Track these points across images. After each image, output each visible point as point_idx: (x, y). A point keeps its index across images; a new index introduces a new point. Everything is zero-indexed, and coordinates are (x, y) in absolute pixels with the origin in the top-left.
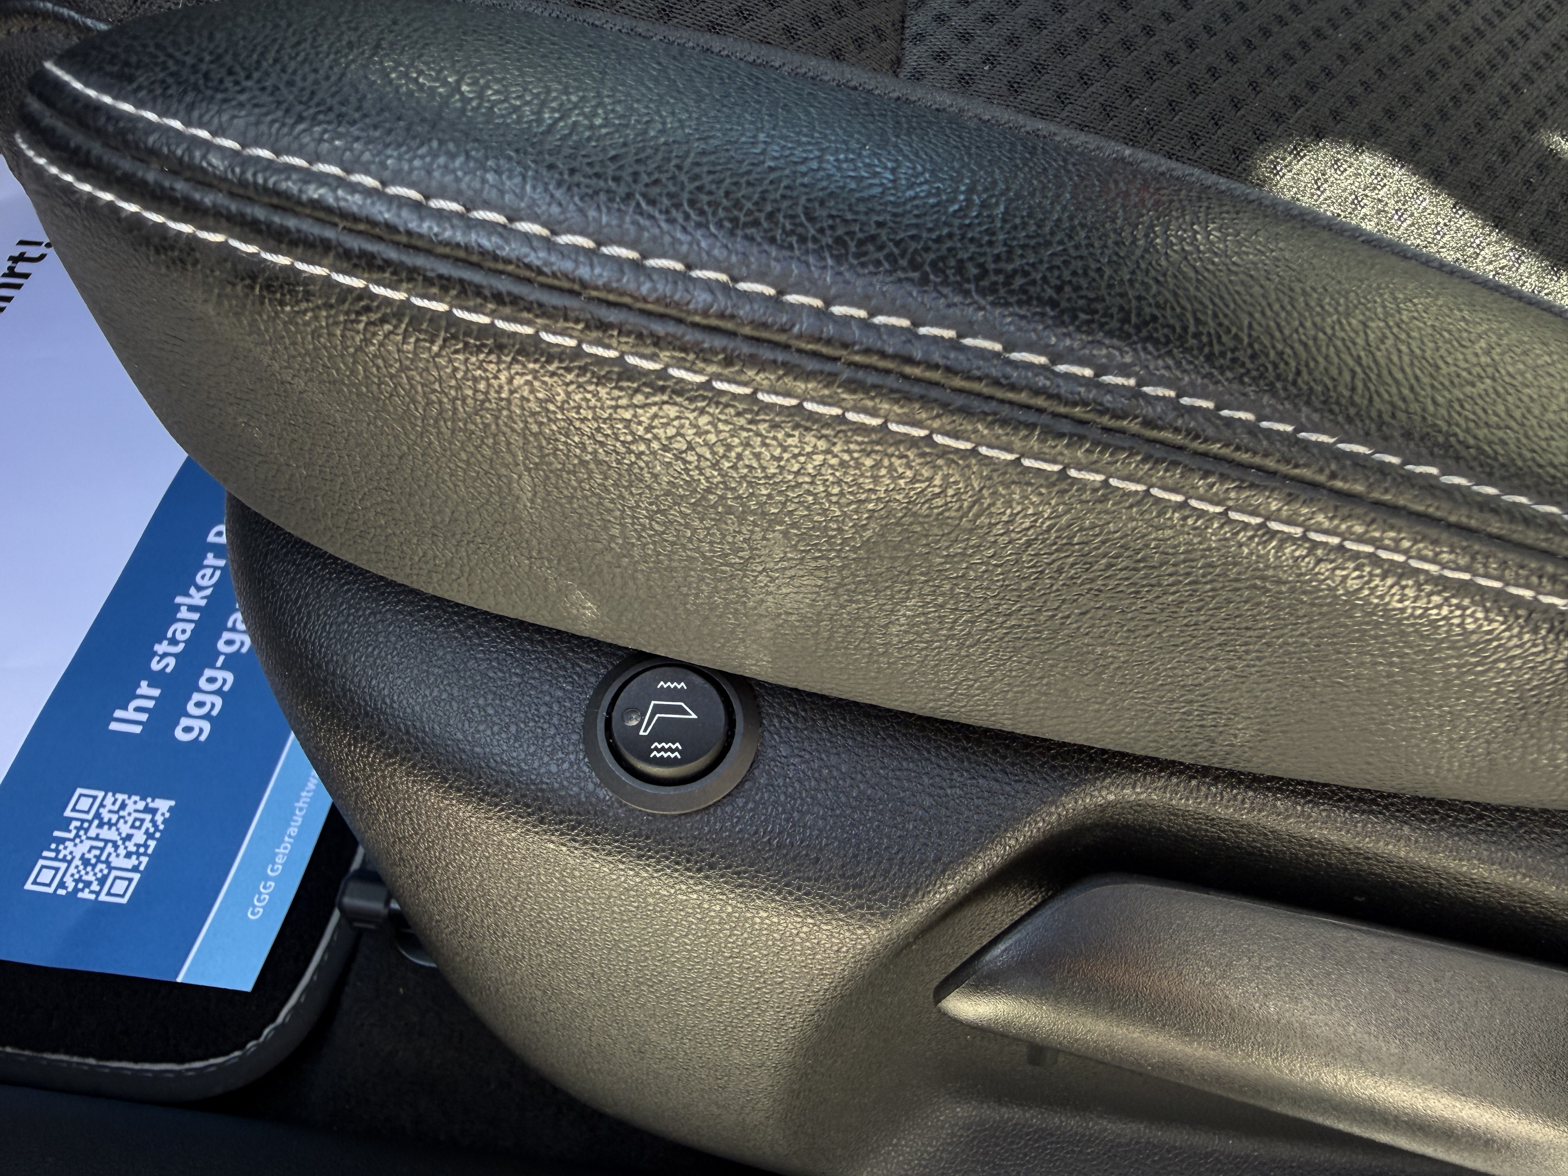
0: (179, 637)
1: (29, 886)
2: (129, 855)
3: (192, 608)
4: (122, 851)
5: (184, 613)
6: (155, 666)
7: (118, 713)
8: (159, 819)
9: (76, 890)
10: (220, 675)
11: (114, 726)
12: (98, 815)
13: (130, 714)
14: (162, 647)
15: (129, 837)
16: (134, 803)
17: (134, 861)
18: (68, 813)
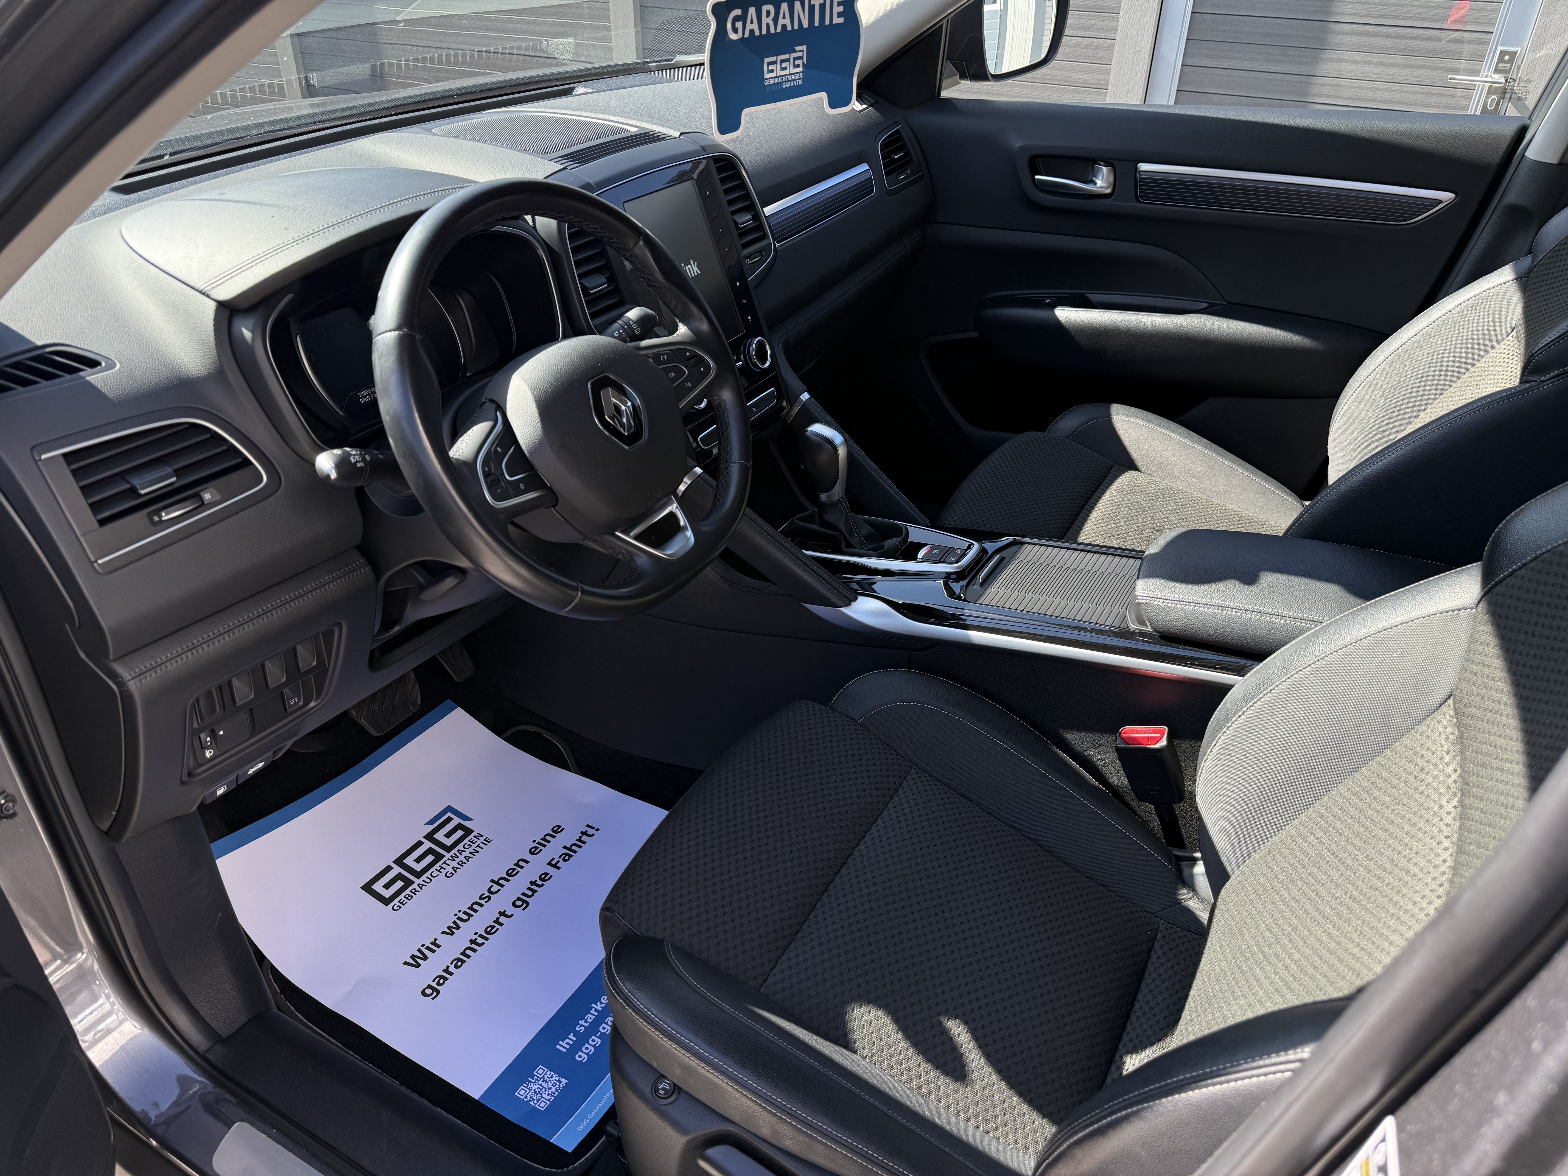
0: (589, 1020)
1: (516, 1094)
2: (548, 1095)
3: (596, 1010)
4: (547, 1092)
5: (593, 1011)
6: (577, 1029)
7: (561, 1042)
8: (561, 1085)
9: (530, 1100)
10: (597, 1040)
11: (558, 1047)
12: (543, 1077)
13: (564, 1044)
14: (581, 1022)
15: (550, 1088)
16: (556, 1077)
17: (549, 1097)
18: (535, 1073)
